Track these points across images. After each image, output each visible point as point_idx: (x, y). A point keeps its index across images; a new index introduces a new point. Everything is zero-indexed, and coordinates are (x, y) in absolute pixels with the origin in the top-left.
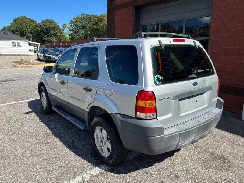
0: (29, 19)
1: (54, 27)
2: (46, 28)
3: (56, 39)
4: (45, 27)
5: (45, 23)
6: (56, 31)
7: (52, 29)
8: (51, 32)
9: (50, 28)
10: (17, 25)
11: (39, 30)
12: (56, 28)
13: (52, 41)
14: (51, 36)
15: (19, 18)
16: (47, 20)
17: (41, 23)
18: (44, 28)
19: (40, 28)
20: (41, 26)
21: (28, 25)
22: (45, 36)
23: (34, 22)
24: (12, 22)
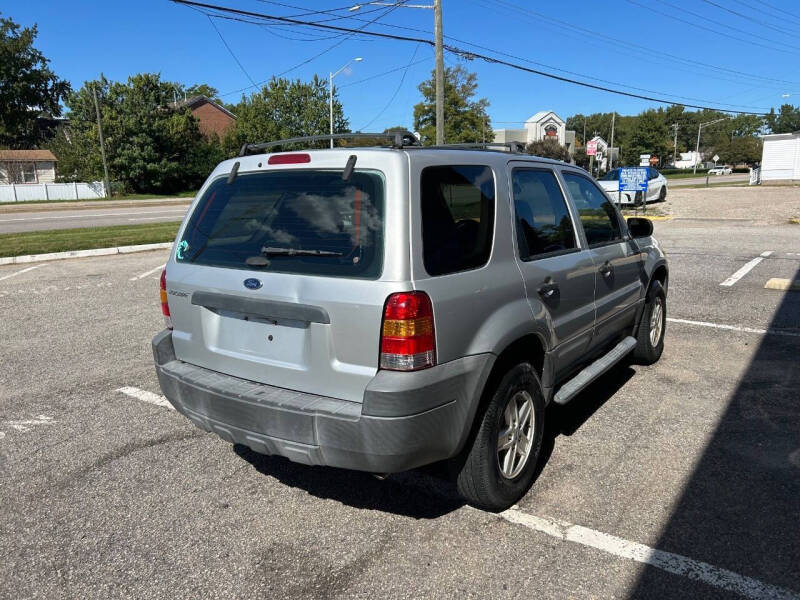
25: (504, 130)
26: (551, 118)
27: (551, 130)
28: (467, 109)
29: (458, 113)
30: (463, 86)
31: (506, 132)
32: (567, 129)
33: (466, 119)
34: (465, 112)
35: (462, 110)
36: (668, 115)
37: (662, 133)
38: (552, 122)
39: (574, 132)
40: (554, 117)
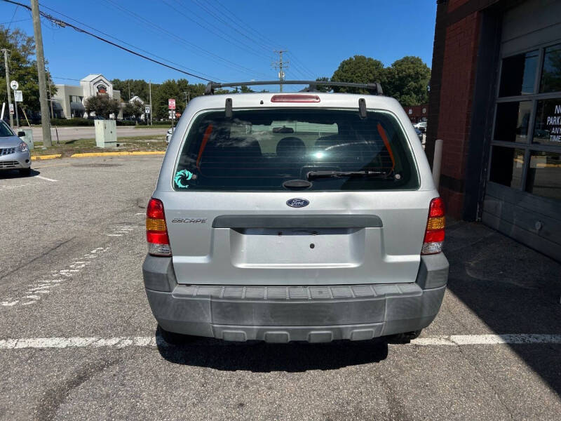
0: (370, 59)
1: (417, 73)
2: (399, 77)
3: (419, 101)
4: (398, 74)
5: (400, 65)
6: (422, 82)
7: (412, 78)
8: (410, 84)
9: (409, 76)
10: (345, 74)
11: (385, 82)
12: (421, 75)
13: (409, 105)
14: (407, 94)
15: (351, 59)
16: (406, 59)
17: (390, 66)
18: (397, 76)
19: (388, 78)
20: (390, 73)
21: (366, 72)
22: (395, 93)
23: (377, 65)
24: (337, 69)
25: (63, 85)
26: (101, 80)
27: (102, 89)
28: (28, 65)
29: (20, 68)
30: (23, 46)
31: (65, 86)
32: (114, 89)
33: (29, 73)
34: (26, 68)
35: (24, 65)
36: (179, 85)
37: (179, 97)
38: (101, 83)
39: (119, 91)
40: (104, 79)
